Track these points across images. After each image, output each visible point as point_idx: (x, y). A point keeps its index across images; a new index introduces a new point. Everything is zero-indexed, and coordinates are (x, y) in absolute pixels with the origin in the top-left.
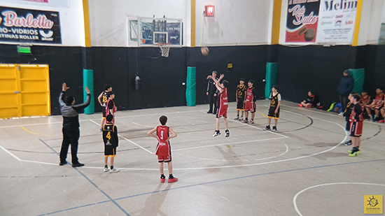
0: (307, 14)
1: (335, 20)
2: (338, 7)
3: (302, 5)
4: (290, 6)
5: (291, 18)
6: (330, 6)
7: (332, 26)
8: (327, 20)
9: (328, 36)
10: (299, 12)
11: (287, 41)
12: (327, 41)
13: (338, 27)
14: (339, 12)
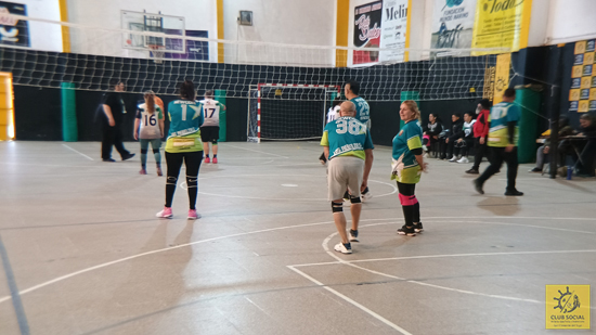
0: (371, 26)
1: (395, 31)
2: (398, 16)
3: (367, 14)
4: (357, 17)
5: (358, 32)
6: (391, 15)
7: (392, 40)
8: (388, 33)
9: (390, 52)
10: (365, 23)
11: (355, 63)
12: (389, 59)
13: (398, 41)
14: (398, 21)
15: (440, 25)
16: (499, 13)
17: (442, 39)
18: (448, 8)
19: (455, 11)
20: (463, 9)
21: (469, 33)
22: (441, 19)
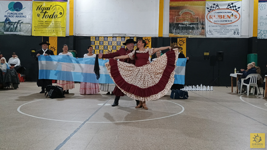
15: (5, 18)
16: (47, 19)
17: (7, 26)
18: (11, 12)
19: (16, 14)
20: (22, 14)
21: (28, 25)
22: (5, 16)
